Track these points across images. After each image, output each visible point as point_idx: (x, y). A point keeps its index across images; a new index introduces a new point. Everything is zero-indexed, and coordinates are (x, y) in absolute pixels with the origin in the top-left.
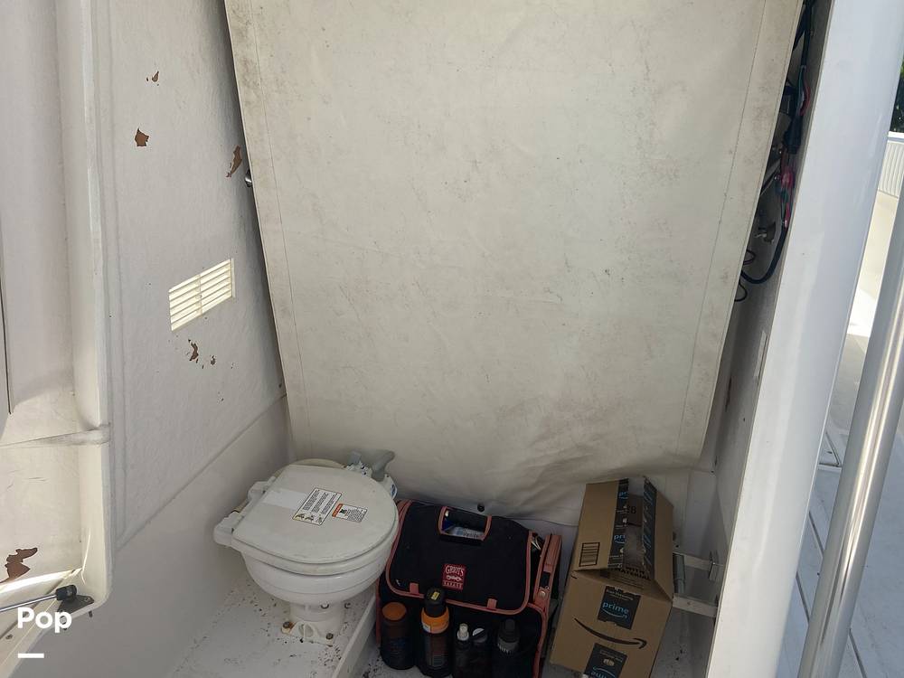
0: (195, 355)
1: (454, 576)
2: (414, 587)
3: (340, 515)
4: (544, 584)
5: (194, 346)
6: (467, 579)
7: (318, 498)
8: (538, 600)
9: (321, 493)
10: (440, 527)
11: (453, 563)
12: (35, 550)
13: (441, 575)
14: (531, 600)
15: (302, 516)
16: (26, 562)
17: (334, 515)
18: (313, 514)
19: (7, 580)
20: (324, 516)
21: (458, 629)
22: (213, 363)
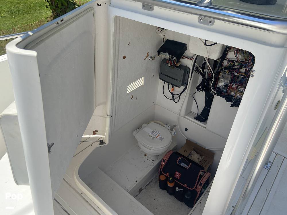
0: (132, 98)
1: (178, 175)
2: (168, 174)
3: (158, 137)
4: (200, 185)
5: (132, 96)
6: (180, 177)
7: (155, 132)
8: (198, 188)
9: (156, 131)
10: (177, 162)
11: (178, 172)
12: (98, 131)
13: (175, 174)
14: (196, 188)
15: (150, 135)
16: (96, 132)
17: (157, 137)
18: (153, 136)
19: (93, 135)
20: (154, 137)
21: (176, 188)
22: (136, 99)
